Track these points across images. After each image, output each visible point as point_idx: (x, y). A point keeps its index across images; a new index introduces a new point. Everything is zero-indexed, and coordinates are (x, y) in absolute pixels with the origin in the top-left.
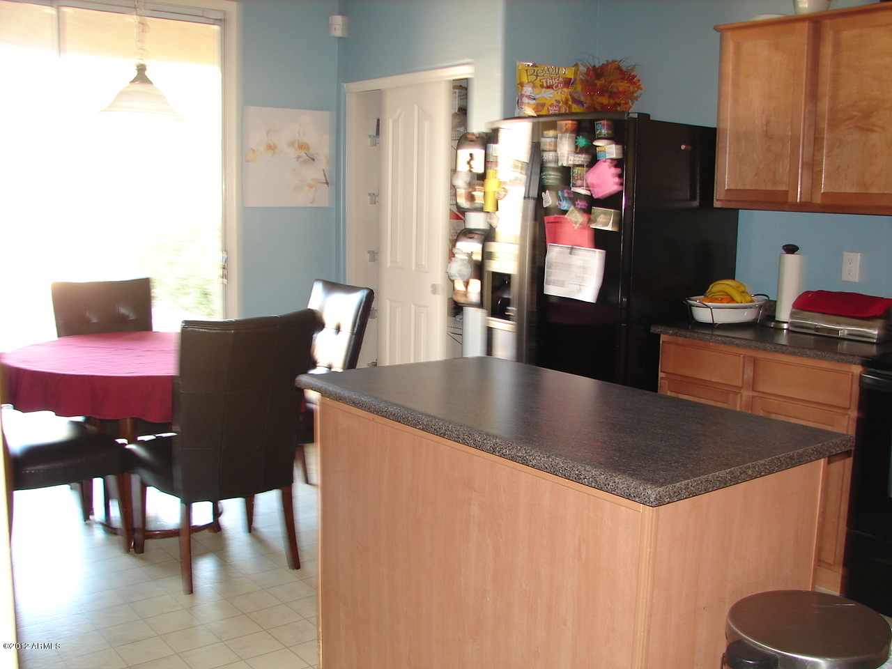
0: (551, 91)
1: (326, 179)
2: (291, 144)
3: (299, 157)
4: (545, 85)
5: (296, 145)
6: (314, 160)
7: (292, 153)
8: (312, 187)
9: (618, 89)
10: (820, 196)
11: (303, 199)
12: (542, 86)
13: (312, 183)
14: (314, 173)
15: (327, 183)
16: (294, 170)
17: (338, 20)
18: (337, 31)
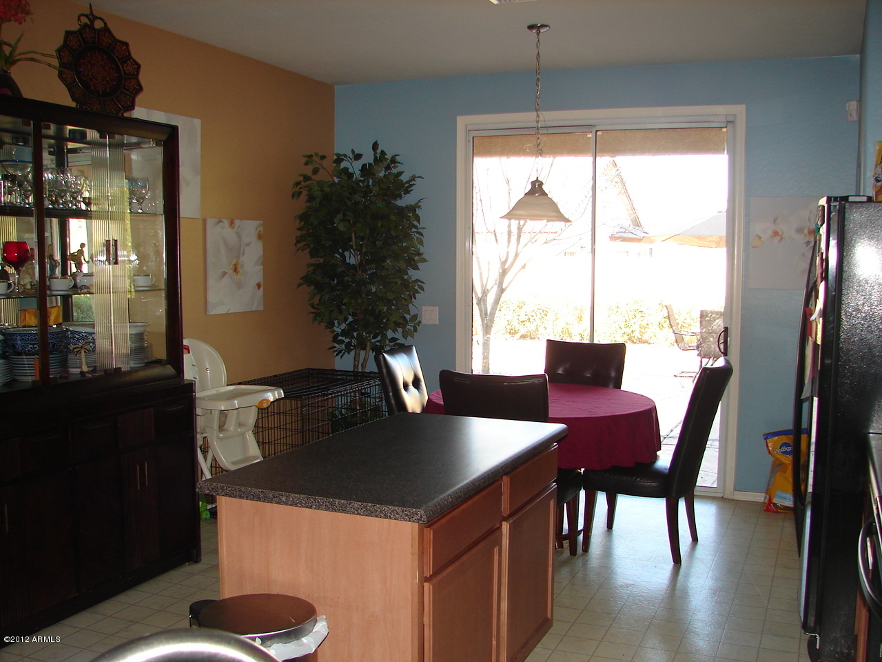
2: (800, 231)
3: (809, 243)
7: (802, 240)
16: (803, 255)
17: (852, 105)
18: (852, 116)
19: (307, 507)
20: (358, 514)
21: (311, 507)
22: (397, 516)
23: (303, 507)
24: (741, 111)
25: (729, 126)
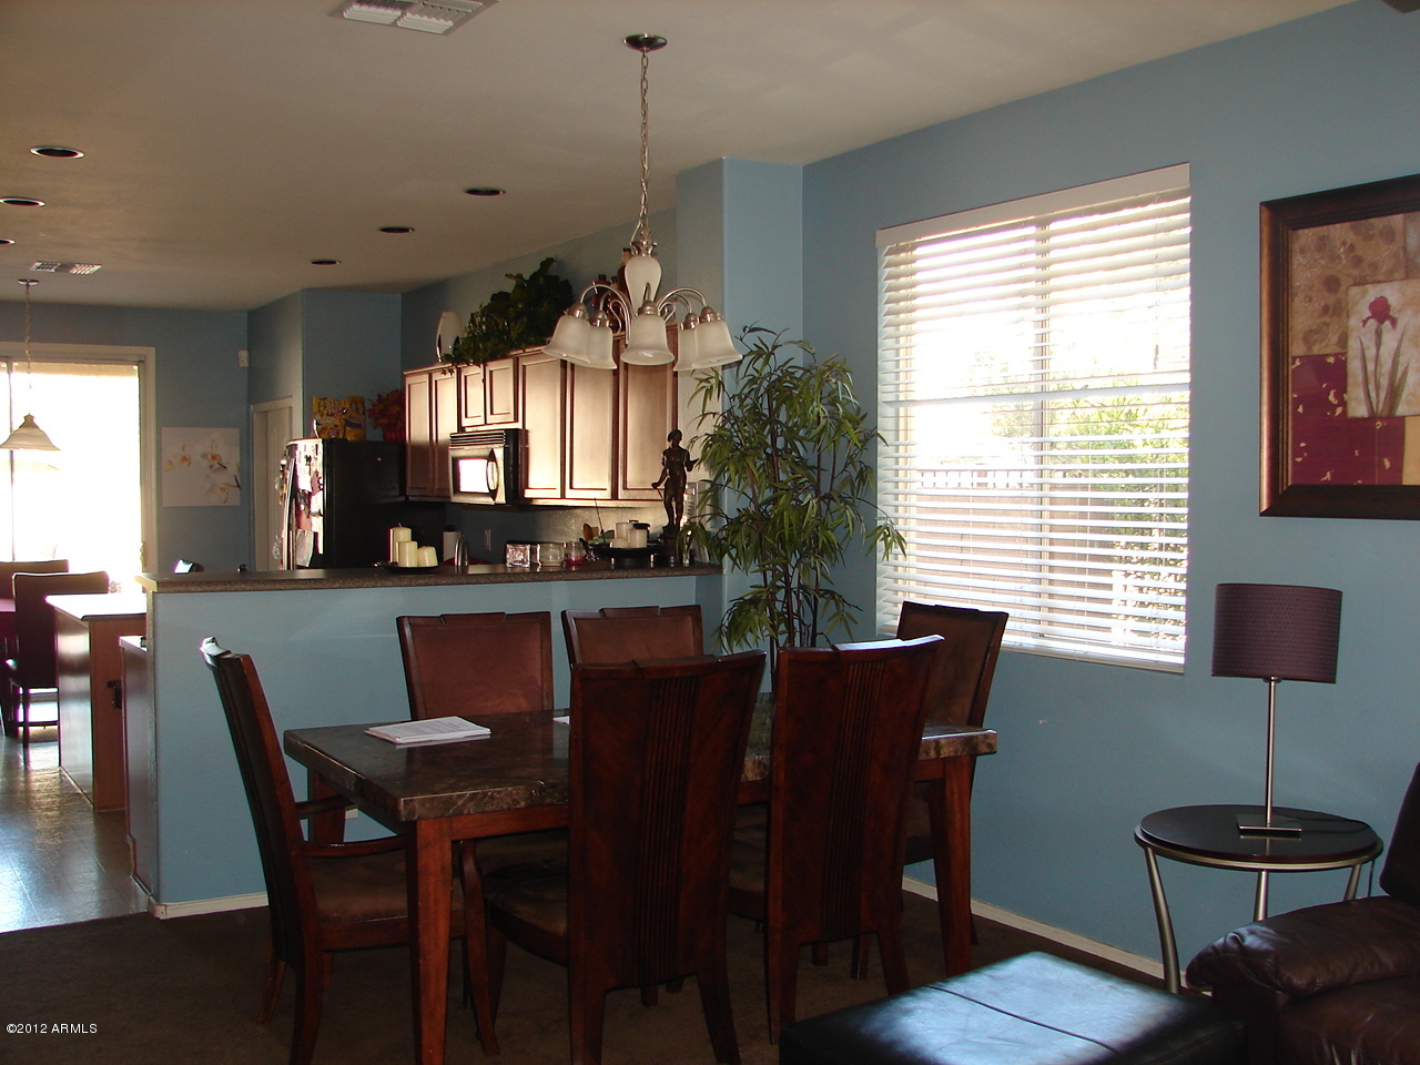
1: (237, 482)
3: (211, 467)
4: (330, 414)
5: (209, 457)
6: (225, 468)
7: (205, 463)
8: (225, 490)
11: (215, 500)
12: (328, 415)
13: (224, 486)
14: (223, 479)
15: (238, 486)
16: (210, 476)
17: (244, 354)
18: (244, 363)
24: (150, 352)
25: (141, 364)
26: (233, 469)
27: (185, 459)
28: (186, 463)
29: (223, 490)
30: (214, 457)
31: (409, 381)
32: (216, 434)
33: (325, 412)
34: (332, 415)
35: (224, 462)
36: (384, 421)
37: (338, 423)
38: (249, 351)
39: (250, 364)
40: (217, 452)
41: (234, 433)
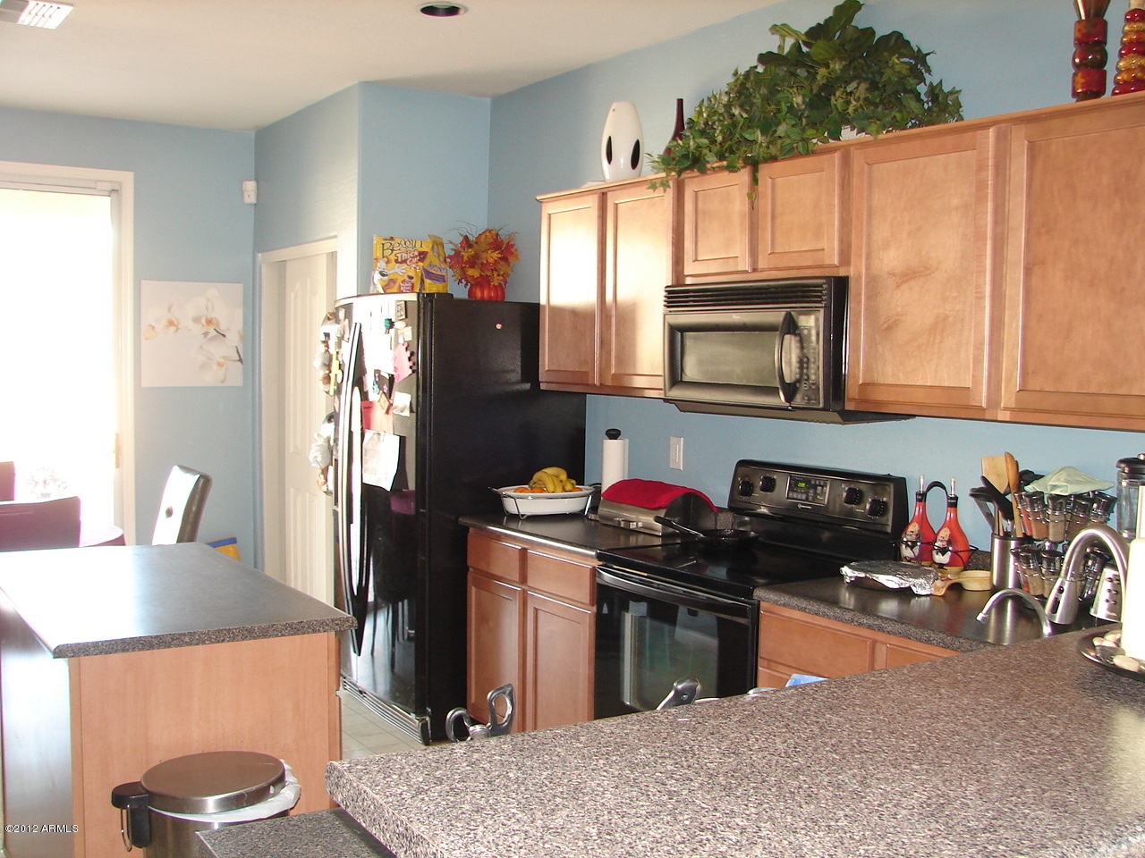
0: (404, 266)
1: (240, 356)
2: (196, 320)
3: (206, 334)
4: (400, 260)
5: (203, 321)
6: (224, 336)
7: (198, 330)
8: (222, 366)
9: (487, 261)
10: (610, 378)
11: (210, 378)
12: (397, 261)
13: (222, 360)
14: (225, 349)
15: (241, 360)
16: (201, 347)
17: (250, 186)
18: (251, 198)
19: (218, 642)
20: (283, 635)
21: (223, 641)
22: (326, 628)
23: (212, 643)
24: (127, 179)
25: (114, 194)
26: (233, 338)
27: (171, 323)
28: (173, 329)
29: (220, 365)
30: (209, 322)
31: (548, 209)
32: (213, 291)
33: (393, 258)
34: (404, 261)
35: (223, 328)
36: (472, 272)
37: (411, 274)
38: (256, 180)
39: (258, 198)
40: (212, 315)
41: (238, 289)
